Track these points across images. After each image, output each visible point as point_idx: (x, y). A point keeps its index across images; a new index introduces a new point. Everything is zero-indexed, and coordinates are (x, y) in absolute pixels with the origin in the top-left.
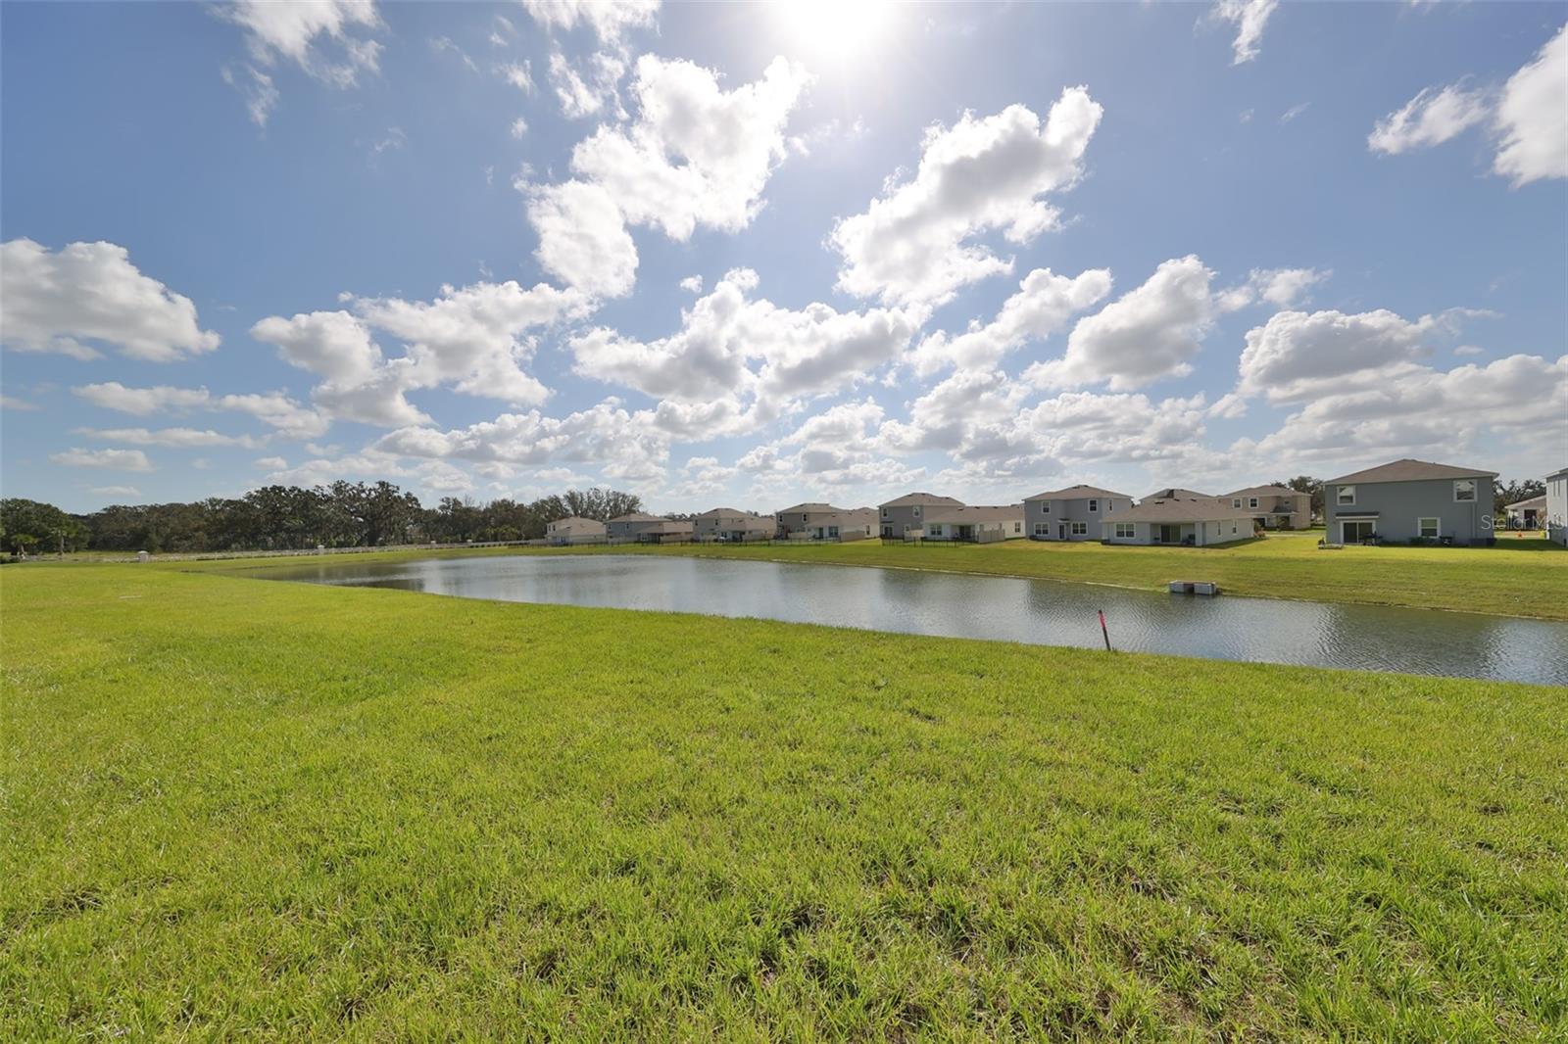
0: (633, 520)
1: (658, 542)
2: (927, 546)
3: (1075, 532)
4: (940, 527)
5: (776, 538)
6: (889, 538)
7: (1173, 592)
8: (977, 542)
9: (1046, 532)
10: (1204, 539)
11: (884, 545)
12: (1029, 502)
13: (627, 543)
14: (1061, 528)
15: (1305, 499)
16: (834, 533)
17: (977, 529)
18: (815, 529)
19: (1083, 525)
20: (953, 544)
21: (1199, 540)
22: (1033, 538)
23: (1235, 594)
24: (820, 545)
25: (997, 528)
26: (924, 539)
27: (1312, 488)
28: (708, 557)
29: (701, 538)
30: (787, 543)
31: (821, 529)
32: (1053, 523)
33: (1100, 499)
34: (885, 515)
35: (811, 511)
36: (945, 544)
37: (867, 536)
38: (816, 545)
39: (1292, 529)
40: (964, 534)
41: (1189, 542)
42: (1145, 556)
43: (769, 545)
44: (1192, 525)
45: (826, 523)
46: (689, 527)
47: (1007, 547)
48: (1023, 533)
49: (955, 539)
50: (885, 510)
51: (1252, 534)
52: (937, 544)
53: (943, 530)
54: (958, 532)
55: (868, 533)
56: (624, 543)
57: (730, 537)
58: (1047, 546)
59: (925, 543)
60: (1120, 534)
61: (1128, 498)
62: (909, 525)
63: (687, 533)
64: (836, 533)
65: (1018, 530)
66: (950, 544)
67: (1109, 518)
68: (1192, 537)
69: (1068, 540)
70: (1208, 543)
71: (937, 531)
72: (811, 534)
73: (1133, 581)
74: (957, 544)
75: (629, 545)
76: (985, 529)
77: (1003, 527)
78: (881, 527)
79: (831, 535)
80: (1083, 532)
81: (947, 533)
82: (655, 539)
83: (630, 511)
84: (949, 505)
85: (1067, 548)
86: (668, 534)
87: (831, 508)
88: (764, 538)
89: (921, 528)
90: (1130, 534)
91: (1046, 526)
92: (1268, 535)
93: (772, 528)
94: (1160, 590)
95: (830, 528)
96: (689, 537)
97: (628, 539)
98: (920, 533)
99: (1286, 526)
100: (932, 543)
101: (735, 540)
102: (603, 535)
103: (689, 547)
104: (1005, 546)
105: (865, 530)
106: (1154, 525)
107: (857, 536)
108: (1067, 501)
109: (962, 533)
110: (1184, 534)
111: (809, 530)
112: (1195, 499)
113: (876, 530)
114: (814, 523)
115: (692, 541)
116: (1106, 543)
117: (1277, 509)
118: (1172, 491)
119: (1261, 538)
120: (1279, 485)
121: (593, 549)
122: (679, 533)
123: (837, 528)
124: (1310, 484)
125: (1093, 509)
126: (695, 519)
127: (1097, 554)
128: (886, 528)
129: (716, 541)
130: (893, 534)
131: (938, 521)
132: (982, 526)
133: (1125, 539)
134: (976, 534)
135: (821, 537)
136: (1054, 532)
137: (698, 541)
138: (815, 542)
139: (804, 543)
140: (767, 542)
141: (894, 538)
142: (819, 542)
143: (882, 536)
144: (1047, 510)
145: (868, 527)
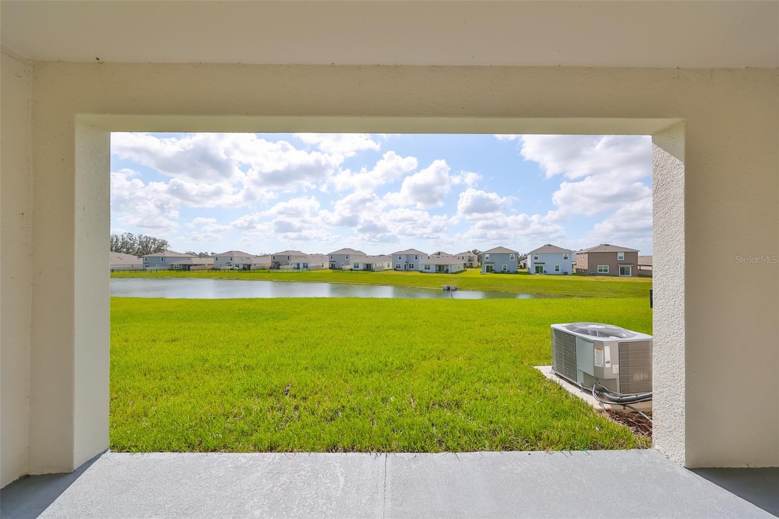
0: (166, 256)
1: (189, 269)
2: (354, 273)
3: (410, 267)
4: (358, 264)
5: (271, 268)
6: (333, 269)
7: (444, 290)
8: (374, 271)
9: (400, 267)
10: (451, 271)
11: (333, 272)
12: (393, 254)
13: (164, 270)
14: (405, 265)
15: (476, 257)
16: (306, 266)
17: (374, 266)
18: (295, 263)
19: (413, 265)
20: (365, 272)
21: (449, 272)
22: (395, 270)
23: (461, 289)
24: (299, 272)
25: (381, 265)
26: (351, 270)
27: (478, 253)
28: (229, 279)
29: (221, 268)
30: (279, 271)
31: (298, 264)
32: (402, 263)
33: (418, 254)
34: (332, 258)
35: (292, 255)
36: (361, 272)
37: (322, 268)
38: (297, 272)
39: (473, 267)
40: (368, 268)
41: (447, 272)
42: (434, 277)
43: (269, 272)
44: (447, 265)
45: (301, 262)
46: (211, 261)
47: (387, 273)
48: (391, 267)
49: (364, 270)
50: (331, 256)
51: (463, 269)
52: (358, 272)
53: (359, 266)
54: (366, 266)
55: (323, 266)
56: (160, 270)
57: (241, 267)
58: (401, 273)
59: (352, 272)
60: (426, 268)
61: (427, 255)
62: (343, 263)
63: (208, 265)
64: (307, 267)
65: (389, 266)
66: (363, 272)
67: (421, 263)
68: (448, 270)
69: (407, 271)
70: (452, 272)
71: (356, 266)
72: (293, 266)
73: (431, 286)
74: (367, 272)
75: (165, 271)
76: (377, 266)
77: (384, 265)
78: (330, 264)
79: (304, 267)
80: (413, 267)
81: (361, 267)
82: (186, 268)
83: (159, 249)
84: (360, 254)
85: (408, 274)
86: (195, 265)
87: (302, 253)
88: (264, 269)
89: (349, 265)
90: (429, 269)
91: (399, 265)
92: (468, 269)
93: (268, 263)
94: (440, 289)
95: (304, 264)
96: (211, 267)
97: (163, 268)
98: (349, 267)
99: (471, 266)
100: (356, 272)
101: (244, 269)
102: (140, 265)
103: (213, 273)
104: (385, 273)
105: (321, 265)
106: (436, 265)
107: (317, 268)
108: (407, 255)
109: (367, 268)
110: (445, 269)
111: (292, 264)
112: (448, 256)
113: (327, 265)
114: (294, 262)
115: (213, 269)
116: (421, 272)
117: (469, 261)
118: (440, 252)
119: (465, 271)
120: (469, 252)
121: (133, 274)
122: (204, 265)
123: (307, 264)
124: (477, 252)
125: (416, 258)
126: (217, 257)
127: (419, 276)
128: (332, 264)
129: (231, 269)
130: (336, 267)
131: (357, 261)
132: (376, 264)
133: (427, 270)
134: (374, 268)
135: (298, 268)
136: (403, 267)
137: (220, 270)
138: (296, 271)
139: (290, 271)
140: (267, 271)
141: (336, 269)
142: (298, 271)
143: (330, 268)
144: (400, 258)
145: (323, 264)
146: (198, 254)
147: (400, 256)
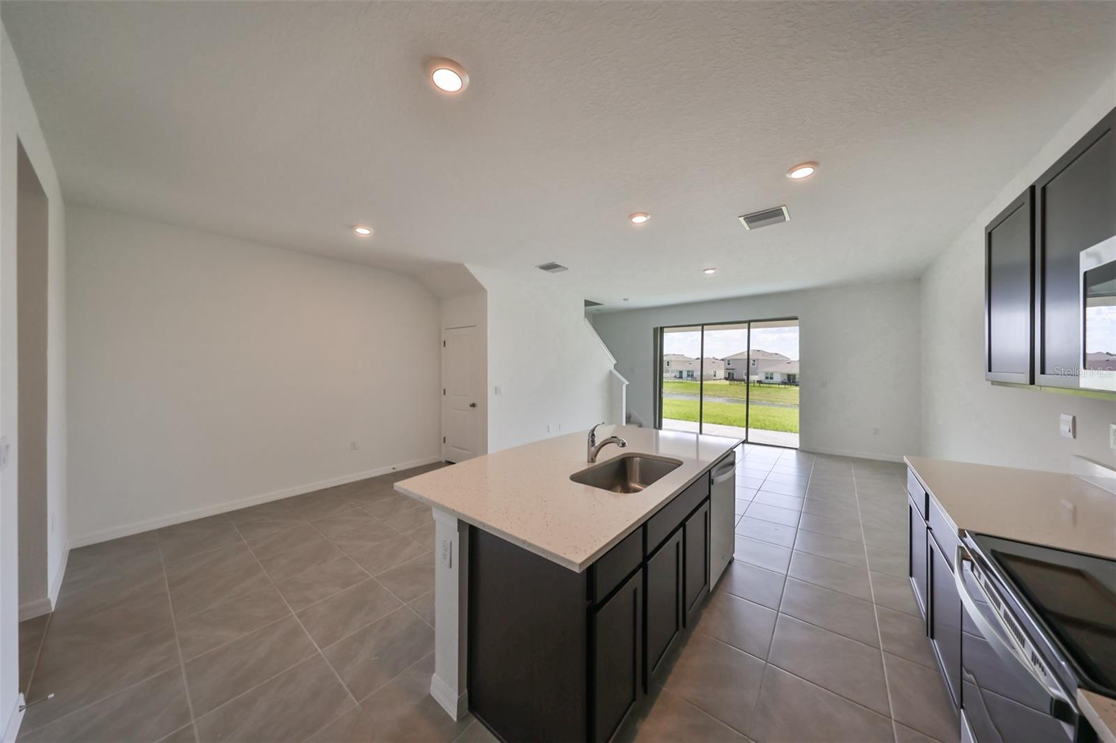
2: (764, 387)
4: (772, 374)
6: (730, 380)
11: (730, 384)
18: (676, 371)
20: (783, 386)
24: (682, 383)
26: (760, 382)
31: (681, 372)
34: (729, 364)
36: (777, 386)
37: (714, 378)
38: (680, 382)
40: (791, 380)
45: (686, 368)
49: (784, 383)
50: (728, 361)
52: (771, 385)
53: (774, 376)
54: (786, 377)
55: (715, 376)
59: (762, 385)
64: (692, 375)
66: (781, 386)
71: (769, 377)
72: (673, 375)
74: (787, 386)
78: (725, 372)
79: (688, 376)
81: (777, 378)
84: (778, 358)
89: (757, 374)
95: (688, 371)
98: (756, 378)
100: (767, 385)
105: (713, 374)
109: (789, 381)
111: (672, 372)
113: (721, 373)
114: (674, 368)
123: (693, 371)
128: (729, 374)
130: (735, 377)
131: (770, 370)
135: (681, 377)
138: (678, 380)
141: (737, 380)
142: (681, 380)
143: (726, 379)
145: (715, 372)
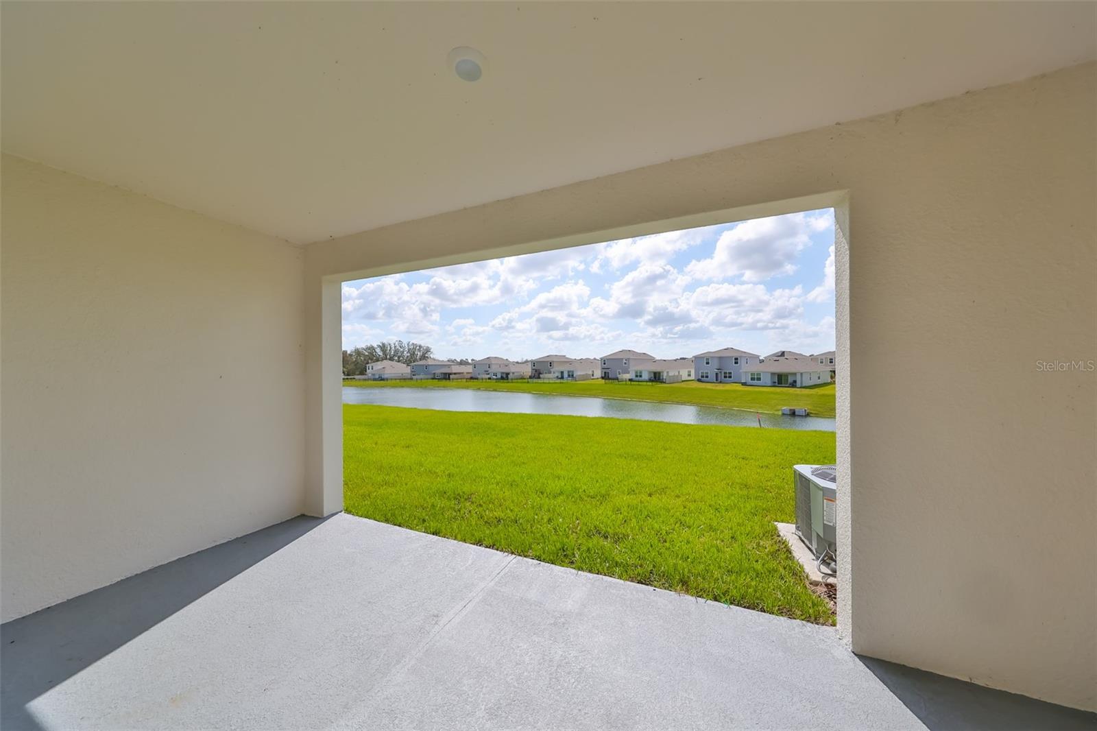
0: (430, 364)
1: (449, 379)
2: (634, 385)
3: (725, 377)
4: (641, 372)
5: (530, 377)
6: (607, 379)
7: (783, 414)
8: (665, 383)
9: (707, 377)
10: (801, 383)
11: (606, 383)
12: (696, 358)
13: (427, 379)
14: (716, 374)
16: (571, 375)
17: (665, 374)
18: (558, 372)
19: (730, 373)
20: (650, 383)
21: (798, 384)
22: (699, 380)
23: (817, 416)
24: (563, 383)
25: (677, 374)
26: (631, 380)
28: (486, 390)
29: (479, 377)
30: (539, 381)
31: (562, 373)
32: (712, 370)
33: (741, 357)
34: (604, 364)
35: (554, 360)
36: (645, 383)
37: (592, 378)
38: (561, 383)
40: (656, 378)
41: (793, 385)
42: (768, 393)
43: (528, 382)
44: (795, 374)
45: (565, 369)
46: (469, 369)
47: (685, 386)
48: (693, 377)
49: (650, 380)
50: (604, 361)
51: (829, 380)
52: (640, 383)
53: (643, 375)
54: (653, 376)
55: (593, 375)
56: (424, 379)
57: (499, 376)
58: (709, 386)
59: (632, 383)
60: (753, 379)
61: (758, 357)
62: (621, 371)
63: (468, 373)
64: (573, 375)
65: (689, 375)
66: (648, 383)
67: (745, 370)
68: (795, 382)
69: (721, 382)
70: (804, 385)
71: (639, 375)
72: (556, 375)
73: (761, 407)
74: (654, 383)
75: (429, 381)
76: (670, 374)
77: (681, 374)
78: (602, 371)
79: (569, 376)
80: (730, 377)
81: (645, 376)
82: (447, 377)
83: (424, 357)
84: (645, 358)
85: (720, 387)
86: (455, 374)
87: (567, 358)
88: (523, 378)
89: (629, 373)
90: (759, 379)
91: (707, 373)
93: (528, 371)
94: (776, 413)
95: (569, 372)
96: (469, 376)
97: (426, 377)
98: (627, 376)
100: (637, 383)
101: (502, 378)
102: (408, 374)
103: (471, 383)
104: (683, 385)
105: (591, 373)
106: (773, 374)
107: (585, 378)
108: (720, 358)
109: (655, 377)
110: (790, 380)
111: (554, 373)
112: (797, 357)
113: (598, 374)
114: (557, 369)
115: (472, 378)
116: (744, 384)
118: (784, 352)
121: (403, 383)
122: (462, 373)
123: (573, 371)
125: (736, 363)
126: (475, 364)
127: (740, 391)
128: (605, 373)
129: (490, 379)
130: (610, 376)
131: (639, 368)
132: (668, 372)
133: (755, 382)
134: (664, 377)
135: (562, 378)
136: (712, 377)
137: (477, 379)
138: (559, 381)
139: (551, 382)
140: (526, 381)
141: (611, 379)
142: (562, 381)
143: (602, 378)
144: (708, 363)
145: (593, 371)
146: (459, 361)
147: (708, 359)
